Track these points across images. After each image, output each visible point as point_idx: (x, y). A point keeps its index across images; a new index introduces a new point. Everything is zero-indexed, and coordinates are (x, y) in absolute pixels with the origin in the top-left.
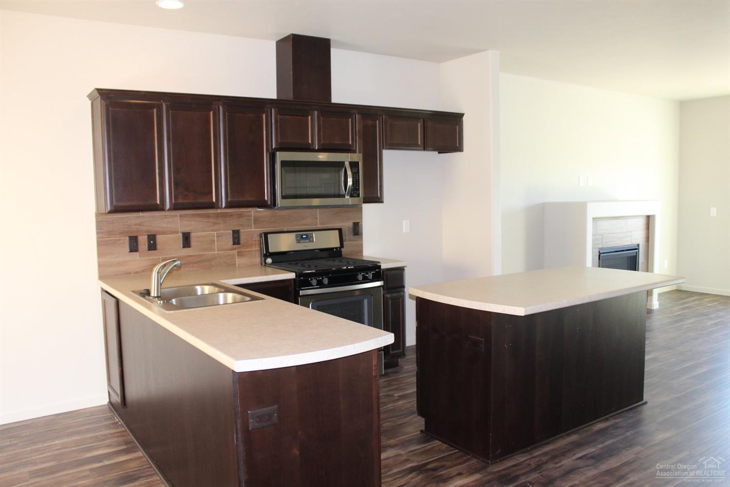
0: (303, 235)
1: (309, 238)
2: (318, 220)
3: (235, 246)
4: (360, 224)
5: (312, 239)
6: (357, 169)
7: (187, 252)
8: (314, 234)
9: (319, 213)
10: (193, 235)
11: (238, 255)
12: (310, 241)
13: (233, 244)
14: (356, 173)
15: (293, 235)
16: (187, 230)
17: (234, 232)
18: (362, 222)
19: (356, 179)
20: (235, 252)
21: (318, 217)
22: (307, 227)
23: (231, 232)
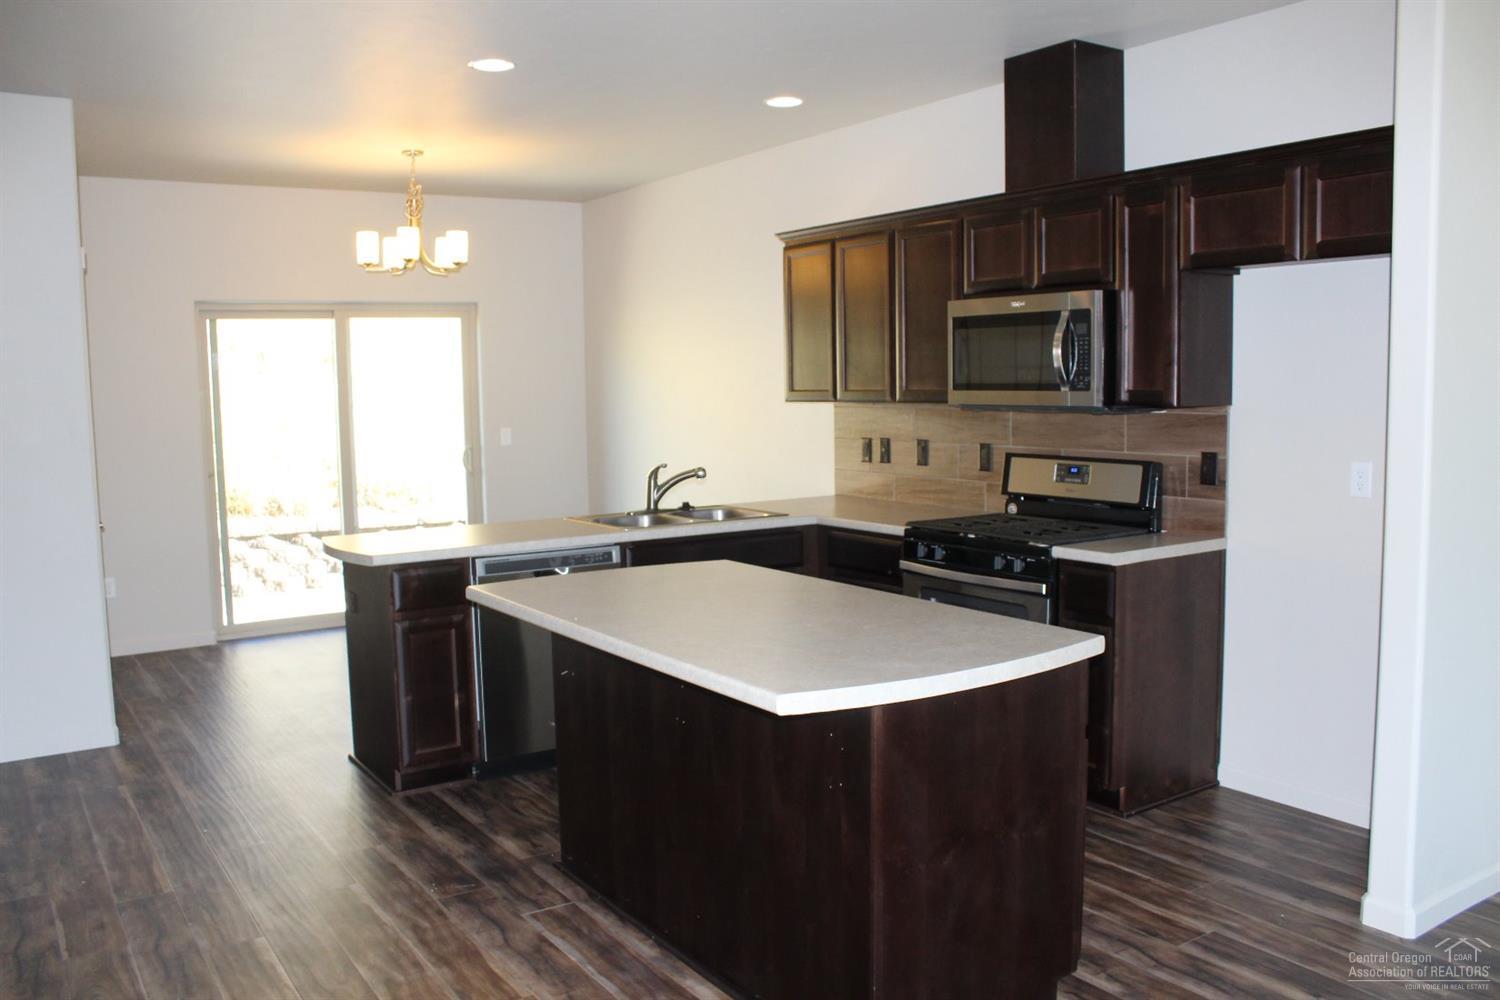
0: (1073, 469)
1: (1081, 474)
2: (1126, 439)
3: (984, 473)
4: (1220, 457)
5: (1086, 478)
6: (1085, 325)
7: (923, 470)
8: (1091, 468)
9: (1128, 425)
10: (932, 446)
11: (988, 491)
12: (1083, 483)
13: (981, 470)
14: (1083, 336)
15: (1054, 465)
16: (924, 436)
17: (983, 446)
18: (1225, 453)
19: (1084, 350)
20: (984, 484)
21: (1125, 433)
22: (1103, 451)
23: (979, 446)
